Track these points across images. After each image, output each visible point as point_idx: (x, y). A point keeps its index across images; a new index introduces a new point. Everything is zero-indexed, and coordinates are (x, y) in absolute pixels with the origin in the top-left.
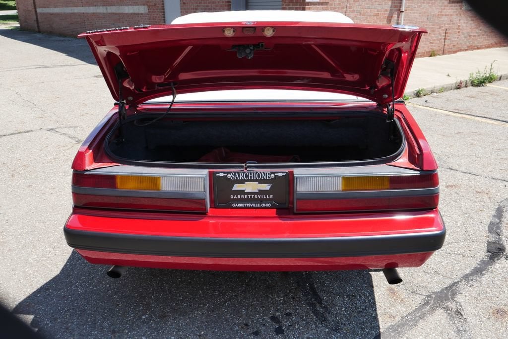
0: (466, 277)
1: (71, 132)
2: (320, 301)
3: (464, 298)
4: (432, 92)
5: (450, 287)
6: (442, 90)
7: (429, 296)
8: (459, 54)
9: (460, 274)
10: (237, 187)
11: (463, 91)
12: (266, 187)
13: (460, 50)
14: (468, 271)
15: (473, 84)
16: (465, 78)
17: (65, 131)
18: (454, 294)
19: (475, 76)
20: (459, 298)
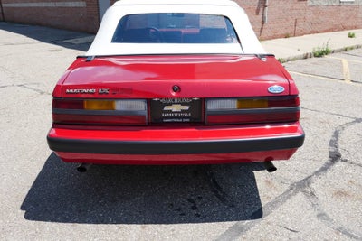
0: (316, 173)
1: (35, 87)
2: (220, 189)
3: (316, 185)
4: (288, 61)
5: (306, 179)
6: (295, 59)
7: (293, 185)
8: (305, 36)
9: (312, 171)
10: (166, 108)
11: (309, 60)
12: (186, 108)
13: (305, 34)
14: (317, 169)
15: (315, 56)
16: (310, 51)
17: (31, 86)
18: (309, 183)
19: (316, 50)
20: (312, 185)
